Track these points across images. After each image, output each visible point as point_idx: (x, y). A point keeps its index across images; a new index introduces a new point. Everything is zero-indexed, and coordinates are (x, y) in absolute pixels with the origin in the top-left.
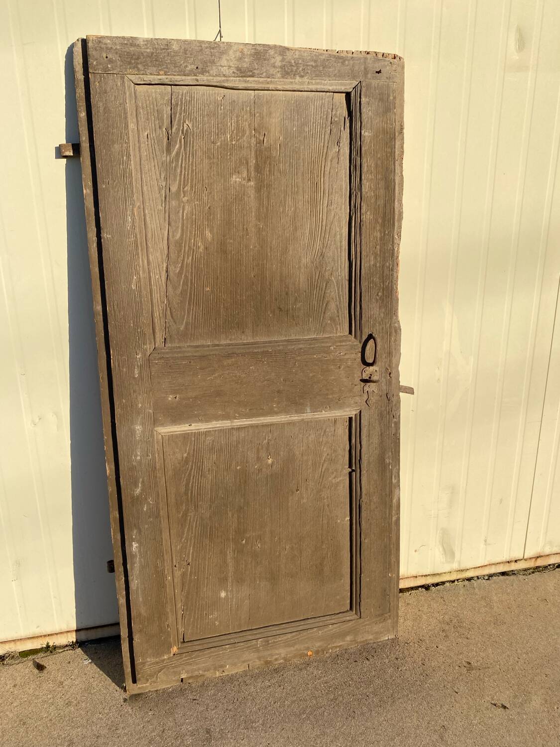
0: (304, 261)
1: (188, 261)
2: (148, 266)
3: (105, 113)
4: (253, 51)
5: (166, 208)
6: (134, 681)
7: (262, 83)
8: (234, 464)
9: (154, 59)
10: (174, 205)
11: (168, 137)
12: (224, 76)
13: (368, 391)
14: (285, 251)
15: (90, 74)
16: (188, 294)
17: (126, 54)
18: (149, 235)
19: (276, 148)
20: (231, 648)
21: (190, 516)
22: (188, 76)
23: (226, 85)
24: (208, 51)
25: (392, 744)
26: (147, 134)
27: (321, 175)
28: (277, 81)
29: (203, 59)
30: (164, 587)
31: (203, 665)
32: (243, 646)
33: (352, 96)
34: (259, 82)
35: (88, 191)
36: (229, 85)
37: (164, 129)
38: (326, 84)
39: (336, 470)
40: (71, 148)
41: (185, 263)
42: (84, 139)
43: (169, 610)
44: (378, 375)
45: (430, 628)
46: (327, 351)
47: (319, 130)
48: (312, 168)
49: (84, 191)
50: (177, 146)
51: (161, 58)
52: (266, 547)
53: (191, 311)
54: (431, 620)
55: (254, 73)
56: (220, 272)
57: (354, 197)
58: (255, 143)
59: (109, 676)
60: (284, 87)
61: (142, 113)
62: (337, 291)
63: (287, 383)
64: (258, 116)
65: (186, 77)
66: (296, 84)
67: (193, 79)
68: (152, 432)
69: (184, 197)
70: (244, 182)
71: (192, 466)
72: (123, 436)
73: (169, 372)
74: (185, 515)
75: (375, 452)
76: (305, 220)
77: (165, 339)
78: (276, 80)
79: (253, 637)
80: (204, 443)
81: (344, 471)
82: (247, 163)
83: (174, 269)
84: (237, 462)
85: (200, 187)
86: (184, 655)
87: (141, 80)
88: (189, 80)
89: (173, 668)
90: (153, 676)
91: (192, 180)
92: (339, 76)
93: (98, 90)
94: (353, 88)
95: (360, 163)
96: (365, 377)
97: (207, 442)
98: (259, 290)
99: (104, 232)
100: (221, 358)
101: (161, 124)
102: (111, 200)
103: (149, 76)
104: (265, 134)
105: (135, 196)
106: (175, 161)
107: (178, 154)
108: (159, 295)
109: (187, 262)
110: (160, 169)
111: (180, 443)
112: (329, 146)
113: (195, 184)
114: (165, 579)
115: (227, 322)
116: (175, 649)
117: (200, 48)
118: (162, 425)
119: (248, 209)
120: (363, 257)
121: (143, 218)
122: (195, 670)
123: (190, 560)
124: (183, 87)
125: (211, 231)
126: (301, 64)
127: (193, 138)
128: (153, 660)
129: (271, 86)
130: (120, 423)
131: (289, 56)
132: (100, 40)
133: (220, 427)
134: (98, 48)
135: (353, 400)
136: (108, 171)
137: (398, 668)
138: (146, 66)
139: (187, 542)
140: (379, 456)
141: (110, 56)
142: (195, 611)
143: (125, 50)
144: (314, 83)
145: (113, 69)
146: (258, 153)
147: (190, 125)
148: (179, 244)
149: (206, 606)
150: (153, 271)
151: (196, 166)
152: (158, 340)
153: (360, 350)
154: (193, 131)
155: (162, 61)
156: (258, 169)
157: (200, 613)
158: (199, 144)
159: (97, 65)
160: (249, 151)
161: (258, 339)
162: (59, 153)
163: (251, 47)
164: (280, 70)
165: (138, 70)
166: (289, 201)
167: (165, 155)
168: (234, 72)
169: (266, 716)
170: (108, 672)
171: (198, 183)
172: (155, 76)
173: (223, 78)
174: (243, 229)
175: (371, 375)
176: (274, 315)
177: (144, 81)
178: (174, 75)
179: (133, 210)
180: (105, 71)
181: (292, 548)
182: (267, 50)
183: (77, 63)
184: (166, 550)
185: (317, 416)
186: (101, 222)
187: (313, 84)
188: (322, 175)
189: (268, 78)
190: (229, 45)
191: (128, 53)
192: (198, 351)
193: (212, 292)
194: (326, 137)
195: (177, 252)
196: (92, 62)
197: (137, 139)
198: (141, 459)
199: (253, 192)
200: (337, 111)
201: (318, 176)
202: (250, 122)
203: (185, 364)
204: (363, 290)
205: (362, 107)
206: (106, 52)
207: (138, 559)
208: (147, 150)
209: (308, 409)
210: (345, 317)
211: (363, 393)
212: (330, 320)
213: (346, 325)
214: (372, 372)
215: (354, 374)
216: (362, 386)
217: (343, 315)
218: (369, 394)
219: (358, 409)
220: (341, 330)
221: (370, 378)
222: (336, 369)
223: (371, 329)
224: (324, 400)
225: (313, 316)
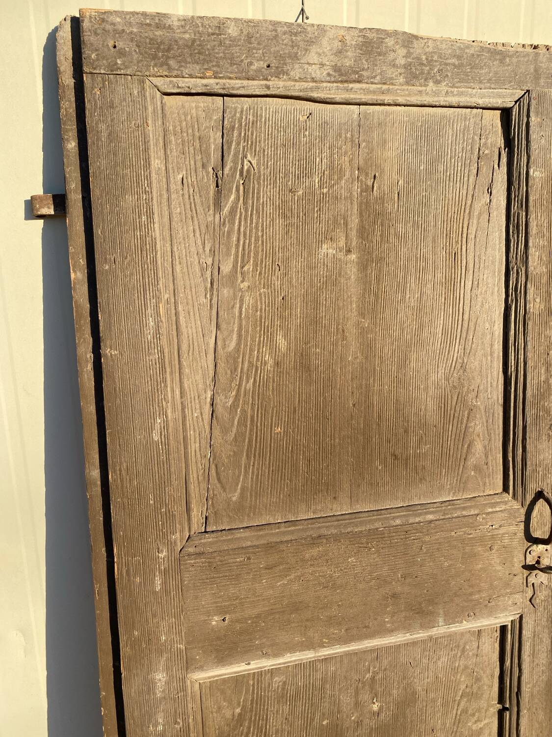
0: (433, 377)
1: (248, 385)
2: (181, 397)
3: (111, 141)
4: (360, 39)
5: (213, 302)
7: (374, 92)
8: (317, 717)
9: (196, 51)
10: (226, 295)
11: (217, 181)
12: (313, 80)
13: (533, 584)
14: (403, 363)
15: (84, 75)
16: (247, 441)
17: (148, 41)
18: (184, 347)
19: (392, 199)
22: (254, 79)
23: (315, 95)
24: (286, 39)
26: (181, 176)
27: (462, 241)
28: (398, 89)
29: (278, 51)
33: (514, 113)
34: (369, 92)
35: (78, 276)
36: (319, 95)
37: (210, 169)
38: (475, 95)
39: (479, 710)
40: (52, 202)
41: (243, 388)
42: (73, 186)
44: (550, 556)
46: (472, 523)
47: (459, 168)
48: (448, 229)
49: (73, 276)
50: (233, 197)
51: (208, 49)
53: (251, 467)
55: (361, 76)
56: (299, 401)
57: (515, 275)
58: (359, 190)
60: (408, 98)
61: (174, 143)
62: (485, 424)
63: (408, 580)
64: (365, 147)
65: (251, 81)
66: (427, 94)
67: (261, 85)
68: (184, 680)
69: (242, 282)
70: (341, 255)
71: (249, 728)
72: (133, 694)
73: (214, 578)
75: (541, 678)
76: (436, 312)
77: (206, 517)
78: (397, 87)
81: (491, 709)
82: (346, 224)
83: (223, 401)
84: (324, 714)
85: (269, 265)
87: (174, 86)
88: (255, 86)
91: (256, 254)
92: (497, 82)
93: (99, 103)
94: (516, 103)
95: (526, 221)
96: (530, 561)
98: (362, 426)
99: (105, 346)
100: (301, 547)
101: (205, 160)
102: (119, 290)
103: (186, 80)
104: (375, 176)
105: (161, 283)
106: (229, 222)
107: (233, 211)
108: (198, 445)
109: (245, 389)
110: (203, 235)
111: (229, 692)
112: (476, 195)
113: (262, 261)
115: (309, 483)
117: (274, 33)
118: (201, 668)
119: (345, 297)
120: (529, 370)
121: (174, 318)
124: (242, 99)
125: (285, 336)
126: (436, 61)
127: (259, 183)
129: (387, 99)
130: (130, 670)
131: (417, 48)
132: (103, 17)
133: (295, 661)
134: (99, 31)
135: (511, 600)
136: (114, 241)
138: (182, 62)
140: (547, 684)
141: (120, 45)
143: (146, 35)
144: (455, 93)
145: (127, 67)
146: (364, 207)
147: (254, 162)
148: (233, 359)
150: (189, 405)
151: (262, 231)
152: (194, 520)
153: (523, 519)
154: (259, 172)
155: (210, 54)
156: (363, 233)
158: (268, 193)
159: (98, 60)
160: (349, 204)
161: (359, 508)
162: (31, 211)
163: (356, 33)
164: (403, 71)
165: (170, 69)
166: (412, 283)
167: (211, 212)
168: (329, 74)
171: (266, 259)
172: (198, 80)
173: (311, 84)
174: (338, 329)
175: (539, 557)
176: (385, 466)
177: (178, 87)
178: (230, 78)
179: (157, 306)
180: (112, 71)
182: (384, 39)
183: (62, 58)
185: (453, 629)
186: (101, 328)
187: (453, 96)
188: (464, 240)
189: (384, 84)
190: (322, 29)
191: (151, 39)
192: (262, 536)
193: (286, 433)
194: (471, 180)
195: (229, 372)
196: (91, 55)
197: (165, 186)
198: (164, 730)
199: (354, 270)
200: (487, 139)
201: (457, 242)
202: (351, 156)
203: (241, 562)
204: (528, 422)
205: (531, 132)
206: (114, 37)
208: (182, 204)
209: (441, 621)
210: (496, 465)
211: (527, 587)
212: (474, 470)
213: (499, 477)
214: (541, 553)
215: (513, 557)
216: (525, 576)
217: (494, 461)
218: (535, 588)
219: (518, 612)
220: (490, 484)
221: (538, 562)
222: (485, 552)
223: (540, 483)
224: (466, 604)
225: (447, 465)
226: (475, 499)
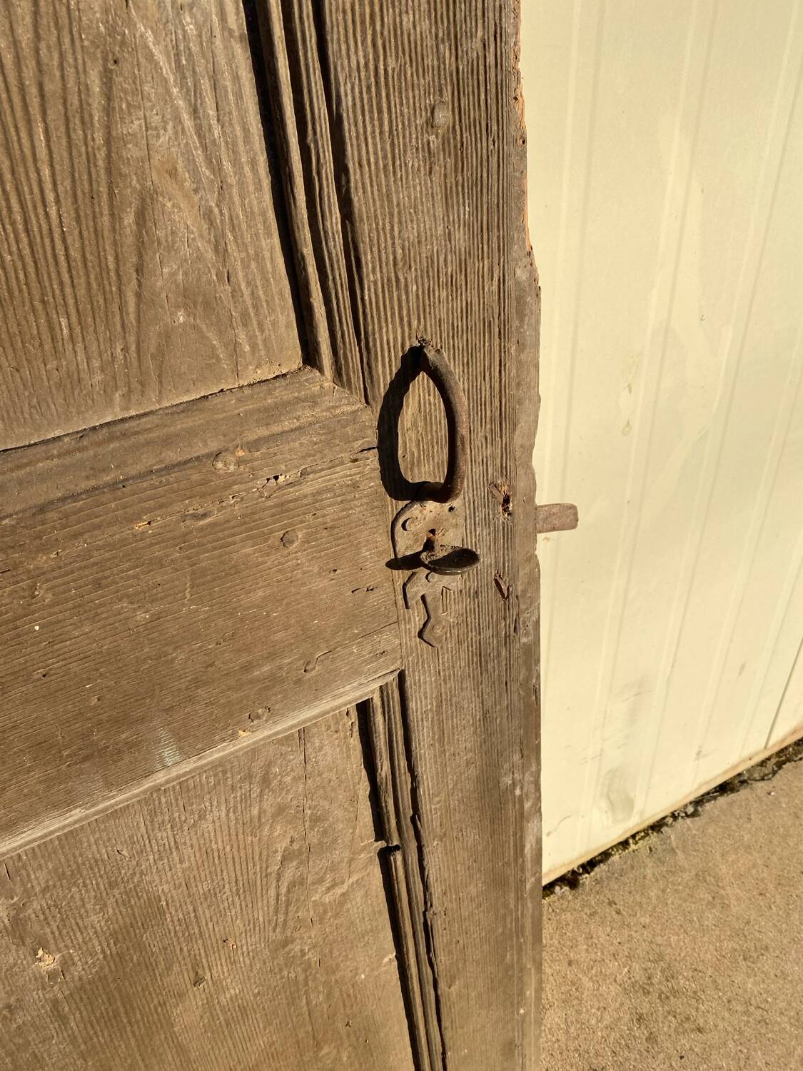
13: (423, 598)
44: (461, 521)
46: (203, 483)
62: (188, 123)
75: (465, 776)
81: (363, 854)
96: (407, 545)
135: (368, 649)
153: (372, 438)
175: (433, 531)
204: (347, 102)
209: (169, 754)
210: (266, 280)
211: (407, 607)
212: (185, 307)
213: (282, 320)
214: (437, 520)
215: (358, 547)
216: (399, 585)
217: (253, 265)
218: (430, 607)
219: (392, 668)
220: (254, 347)
221: (429, 546)
222: (268, 554)
223: (415, 323)
224: (236, 696)
225: (71, 301)
226: (206, 404)
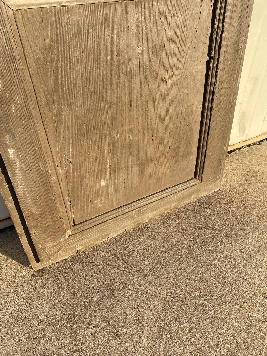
6: (38, 261)
8: (103, 54)
20: (114, 221)
21: (65, 115)
25: (247, 264)
30: (51, 186)
31: (93, 237)
32: (123, 217)
39: (197, 59)
43: (58, 205)
45: (237, 180)
52: (137, 138)
54: (236, 174)
59: (14, 259)
74: (59, 113)
79: (130, 210)
80: (67, 24)
86: (77, 235)
89: (70, 245)
90: (54, 255)
97: (72, 23)
114: (50, 179)
116: (69, 233)
122: (88, 242)
123: (71, 159)
128: (52, 244)
137: (228, 210)
139: (66, 142)
142: (81, 200)
149: (90, 194)
157: (85, 201)
169: (151, 263)
170: (12, 256)
181: (157, 137)
184: (46, 152)
207: (18, 165)
